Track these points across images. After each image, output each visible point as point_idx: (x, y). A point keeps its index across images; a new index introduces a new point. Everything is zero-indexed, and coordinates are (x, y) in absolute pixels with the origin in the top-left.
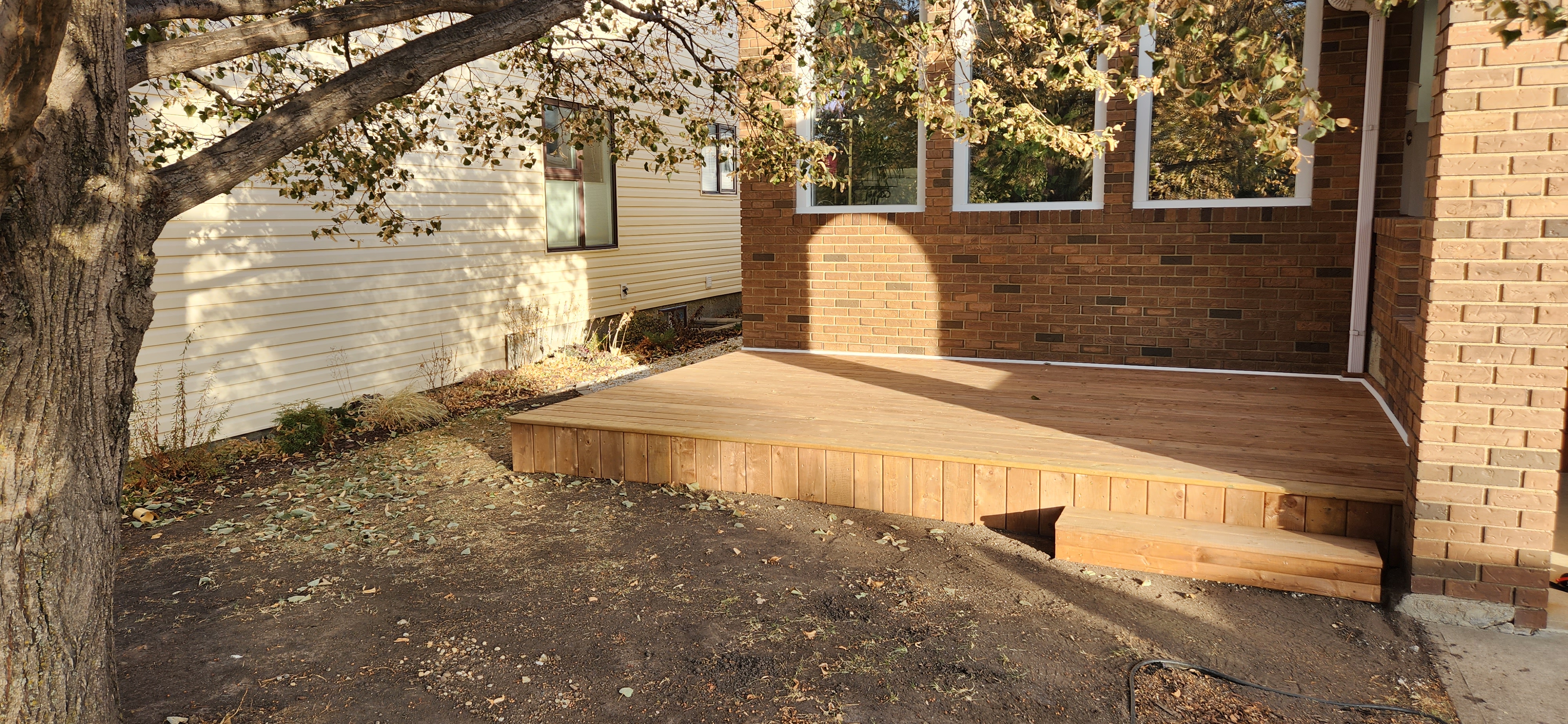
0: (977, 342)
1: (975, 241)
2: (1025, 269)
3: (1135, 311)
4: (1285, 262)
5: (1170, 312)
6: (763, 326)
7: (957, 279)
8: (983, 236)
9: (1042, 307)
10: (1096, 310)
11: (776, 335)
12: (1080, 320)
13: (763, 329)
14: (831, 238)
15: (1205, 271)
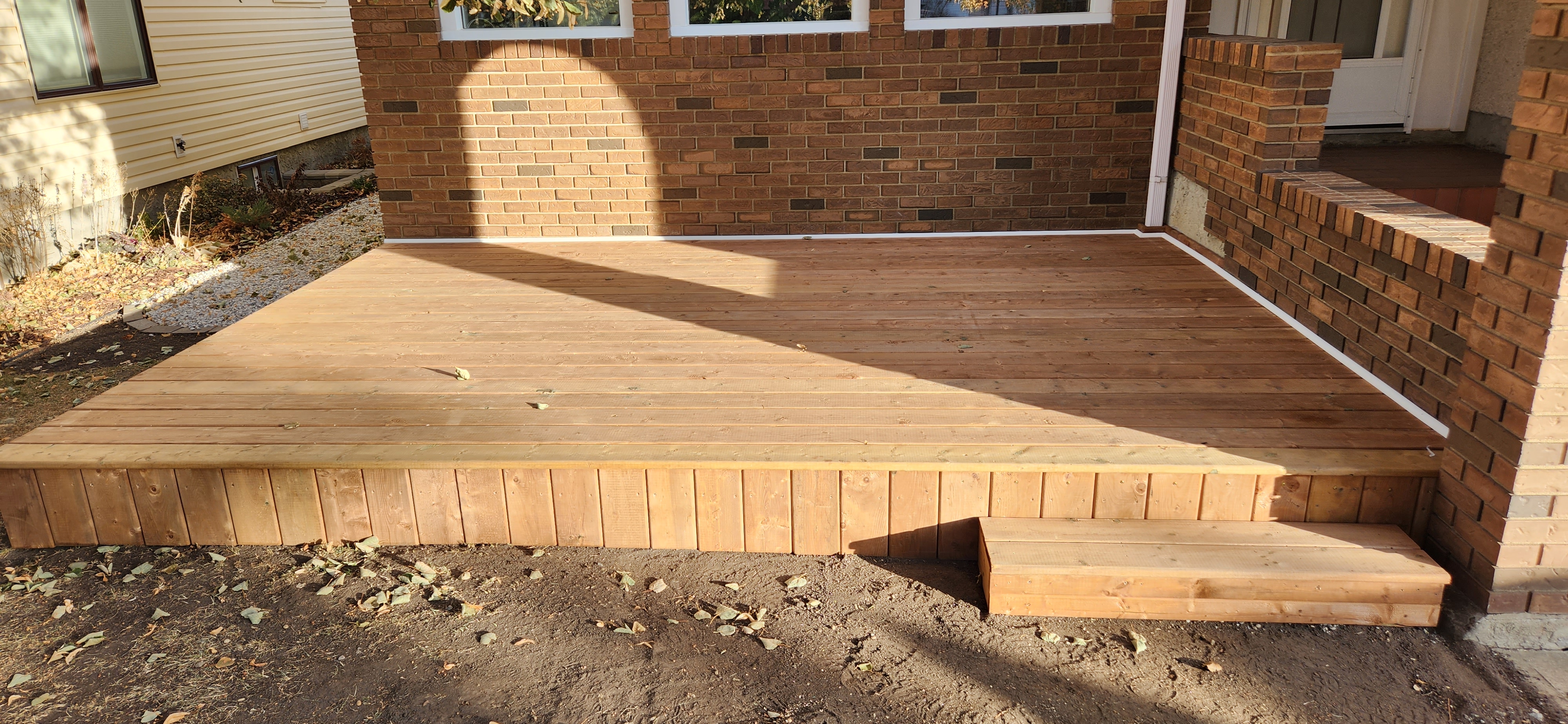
0: (716, 216)
1: (705, 78)
2: (774, 115)
3: (911, 165)
4: (1082, 95)
5: (951, 164)
6: (413, 208)
7: (683, 131)
8: (717, 72)
9: (797, 164)
10: (862, 166)
11: (434, 220)
12: (846, 179)
13: (413, 212)
14: (501, 77)
15: (990, 110)
